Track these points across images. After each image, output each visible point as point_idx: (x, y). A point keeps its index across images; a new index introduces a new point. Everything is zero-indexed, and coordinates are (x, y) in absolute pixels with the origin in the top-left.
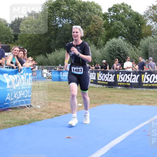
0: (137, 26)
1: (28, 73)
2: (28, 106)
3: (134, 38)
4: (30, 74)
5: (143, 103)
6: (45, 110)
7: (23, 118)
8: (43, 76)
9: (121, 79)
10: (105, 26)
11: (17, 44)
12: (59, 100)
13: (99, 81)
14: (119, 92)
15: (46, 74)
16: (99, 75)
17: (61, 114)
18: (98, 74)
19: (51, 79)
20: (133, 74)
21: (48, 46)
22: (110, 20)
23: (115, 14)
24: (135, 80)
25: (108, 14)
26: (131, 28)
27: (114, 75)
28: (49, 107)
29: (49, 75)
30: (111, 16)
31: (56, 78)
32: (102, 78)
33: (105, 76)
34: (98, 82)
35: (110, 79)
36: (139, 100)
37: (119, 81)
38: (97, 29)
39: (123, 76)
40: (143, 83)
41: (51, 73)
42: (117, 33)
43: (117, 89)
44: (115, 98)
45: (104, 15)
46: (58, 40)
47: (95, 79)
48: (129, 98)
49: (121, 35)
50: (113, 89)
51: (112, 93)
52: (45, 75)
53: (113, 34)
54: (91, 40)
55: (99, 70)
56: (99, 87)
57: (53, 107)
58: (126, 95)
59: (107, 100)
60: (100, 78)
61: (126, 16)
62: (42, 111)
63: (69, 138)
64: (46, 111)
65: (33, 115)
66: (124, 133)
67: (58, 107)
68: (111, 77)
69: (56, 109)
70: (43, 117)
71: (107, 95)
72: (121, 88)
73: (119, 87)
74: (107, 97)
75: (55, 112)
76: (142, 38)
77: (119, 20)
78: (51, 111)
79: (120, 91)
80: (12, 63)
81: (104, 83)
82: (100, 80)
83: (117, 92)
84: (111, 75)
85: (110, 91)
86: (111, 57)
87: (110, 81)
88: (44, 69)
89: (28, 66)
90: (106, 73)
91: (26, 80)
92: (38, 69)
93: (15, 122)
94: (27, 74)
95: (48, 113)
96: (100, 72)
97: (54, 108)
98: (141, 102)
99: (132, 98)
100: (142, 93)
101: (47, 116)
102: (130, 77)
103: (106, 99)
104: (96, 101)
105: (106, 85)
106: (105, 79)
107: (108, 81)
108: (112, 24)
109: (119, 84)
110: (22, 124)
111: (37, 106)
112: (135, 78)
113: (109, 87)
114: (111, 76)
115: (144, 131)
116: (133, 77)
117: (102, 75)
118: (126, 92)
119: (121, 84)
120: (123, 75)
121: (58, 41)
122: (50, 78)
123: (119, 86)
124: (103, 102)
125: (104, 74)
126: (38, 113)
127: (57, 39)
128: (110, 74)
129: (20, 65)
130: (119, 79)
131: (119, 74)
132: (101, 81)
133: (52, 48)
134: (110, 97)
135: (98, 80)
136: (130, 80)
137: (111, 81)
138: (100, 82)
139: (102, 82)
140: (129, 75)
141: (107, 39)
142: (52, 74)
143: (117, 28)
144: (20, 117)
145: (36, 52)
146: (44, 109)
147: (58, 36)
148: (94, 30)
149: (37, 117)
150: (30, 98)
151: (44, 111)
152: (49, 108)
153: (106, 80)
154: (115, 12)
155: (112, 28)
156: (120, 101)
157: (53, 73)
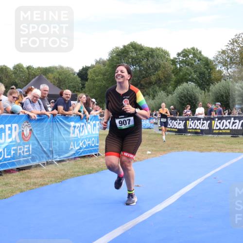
0: (206, 72)
1: (96, 121)
2: (96, 155)
3: (204, 83)
4: (98, 122)
5: (214, 150)
7: (91, 166)
9: (191, 126)
10: (173, 72)
11: (85, 93)
20: (203, 120)
22: (178, 66)
23: (184, 59)
24: (206, 127)
25: (177, 59)
26: (200, 74)
27: (184, 122)
30: (180, 61)
32: (171, 125)
33: (175, 123)
35: (180, 126)
36: (209, 146)
37: (189, 128)
38: (166, 76)
39: (193, 123)
40: (214, 130)
42: (186, 78)
43: (187, 136)
44: (185, 145)
45: (172, 60)
48: (200, 145)
49: (190, 80)
50: (183, 136)
51: (182, 140)
53: (182, 79)
54: (160, 87)
56: (168, 135)
58: (196, 141)
59: (177, 148)
60: (169, 125)
61: (195, 61)
63: (138, 186)
65: (101, 163)
66: (194, 181)
68: (181, 124)
71: (177, 142)
72: (191, 134)
73: (189, 134)
74: (177, 144)
76: (212, 84)
77: (188, 65)
79: (190, 138)
80: (79, 111)
81: (174, 130)
83: (187, 139)
84: (181, 122)
85: (180, 138)
86: (180, 103)
89: (95, 114)
90: (175, 120)
91: (94, 129)
93: (83, 170)
94: (94, 122)
96: (169, 119)
98: (212, 149)
99: (203, 145)
100: (213, 140)
102: (200, 123)
103: (176, 146)
104: (165, 149)
105: (175, 132)
108: (180, 69)
109: (188, 130)
110: (90, 173)
112: (205, 125)
113: (179, 134)
115: (215, 178)
116: (203, 124)
117: (171, 122)
118: (196, 139)
119: (191, 130)
120: (192, 121)
123: (189, 132)
124: (172, 149)
125: (173, 121)
128: (180, 120)
129: (87, 113)
130: (189, 125)
131: (189, 120)
134: (179, 144)
136: (200, 127)
137: (181, 128)
138: (169, 129)
139: (172, 129)
140: (199, 121)
141: (176, 85)
143: (185, 74)
144: (88, 166)
148: (164, 77)
150: (97, 146)
153: (175, 127)
154: (184, 56)
155: (181, 73)
156: (190, 148)
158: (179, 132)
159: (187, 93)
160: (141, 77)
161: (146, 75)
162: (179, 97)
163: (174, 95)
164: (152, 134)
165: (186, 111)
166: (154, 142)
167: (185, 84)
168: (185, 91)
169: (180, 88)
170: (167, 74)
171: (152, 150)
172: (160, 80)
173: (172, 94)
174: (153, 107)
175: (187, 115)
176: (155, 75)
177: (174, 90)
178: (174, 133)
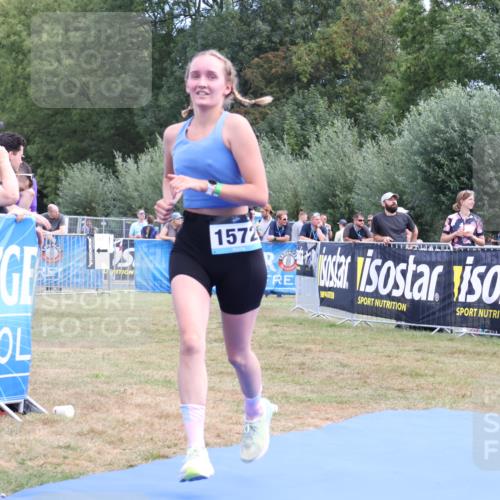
1: (22, 245)
2: (14, 407)
4: (31, 251)
6: (99, 427)
8: (93, 267)
9: (471, 291)
10: (400, 31)
12: (169, 381)
13: (366, 294)
14: (464, 352)
15: (106, 256)
16: (367, 266)
17: (174, 450)
18: (360, 260)
19: (133, 283)
21: (119, 122)
27: (439, 269)
28: (116, 413)
29: (122, 260)
31: (155, 278)
32: (378, 281)
33: (396, 273)
34: (361, 300)
35: (420, 290)
37: (462, 299)
38: (364, 46)
39: (482, 277)
41: (132, 253)
42: (460, 64)
43: (451, 340)
44: (440, 379)
46: (170, 90)
47: (343, 284)
49: (480, 74)
50: (432, 337)
51: (430, 355)
52: (102, 263)
53: (440, 68)
54: (332, 97)
55: (365, 241)
56: (365, 327)
57: (136, 414)
58: (495, 365)
59: (401, 390)
60: (369, 282)
62: (80, 434)
64: (101, 433)
65: (40, 449)
67: (160, 417)
68: (424, 280)
69: (152, 424)
70: (86, 464)
71: (404, 363)
72: (473, 331)
73: (465, 330)
74: (403, 374)
75: (149, 437)
78: (123, 435)
79: (468, 346)
81: (389, 304)
82: (370, 289)
83: (452, 353)
84: (424, 268)
85: (419, 345)
86: (427, 178)
87: (416, 298)
88: (100, 232)
90: (399, 257)
91: (9, 281)
92: (70, 231)
94: (14, 249)
95: (111, 443)
96: (370, 252)
97: (140, 421)
101: (109, 458)
103: (397, 383)
104: (347, 393)
106: (396, 286)
107: (408, 296)
109: (460, 311)
111: (59, 409)
113: (415, 328)
114: (421, 275)
117: (378, 269)
118: (494, 354)
119: (470, 312)
120: (481, 269)
121: (171, 95)
122: (124, 277)
123: (464, 321)
124: (379, 398)
125: (390, 263)
126: (63, 440)
127: (165, 89)
128: (417, 262)
130: (465, 287)
131: (463, 264)
132: (376, 294)
133: (141, 129)
134: (415, 375)
135: (362, 289)
137: (424, 298)
138: (368, 301)
139: (378, 303)
141: (410, 92)
142: (138, 256)
143: (460, 41)
145: (61, 146)
146: (95, 421)
147: (172, 73)
148: (355, 50)
149: (55, 460)
150: (23, 366)
151: (92, 431)
152: (118, 421)
153: (396, 293)
155: (440, 38)
156: (463, 397)
157: (142, 250)
158: (418, 316)
159: (463, 135)
160: (249, 47)
161: (268, 36)
162: (424, 152)
163: (398, 141)
164: (288, 319)
165: (454, 217)
166: (297, 359)
167: (453, 93)
168: (455, 123)
169: (429, 110)
170: (369, 40)
171: (286, 396)
172: (333, 63)
173: (391, 134)
174: (296, 195)
175: (460, 240)
176: (312, 39)
177: (401, 117)
178: (394, 322)
